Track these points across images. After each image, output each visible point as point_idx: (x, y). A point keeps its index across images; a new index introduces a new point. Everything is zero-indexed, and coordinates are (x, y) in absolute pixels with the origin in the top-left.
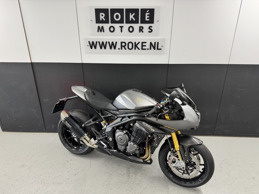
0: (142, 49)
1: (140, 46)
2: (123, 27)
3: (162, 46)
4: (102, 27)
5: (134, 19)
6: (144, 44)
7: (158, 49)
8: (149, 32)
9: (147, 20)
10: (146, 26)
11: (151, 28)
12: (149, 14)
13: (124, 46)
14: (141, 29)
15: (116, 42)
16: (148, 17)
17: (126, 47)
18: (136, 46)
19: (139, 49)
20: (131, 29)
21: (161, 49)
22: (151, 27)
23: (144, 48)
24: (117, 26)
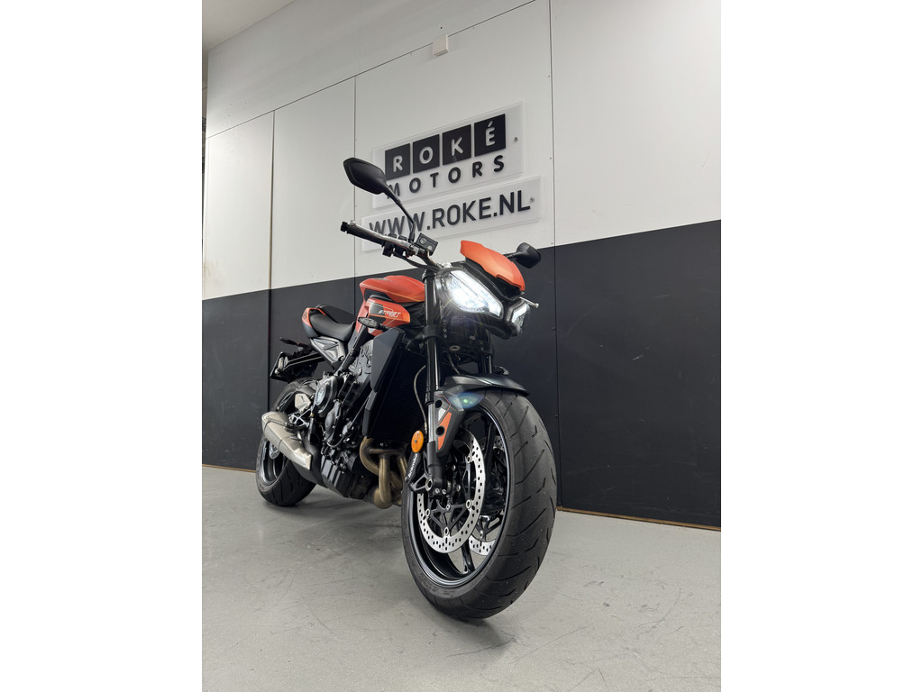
0: (482, 217)
1: (475, 211)
2: (437, 174)
3: (532, 200)
4: (397, 185)
5: (461, 151)
6: (485, 204)
7: (520, 209)
8: (496, 170)
9: (489, 143)
10: (488, 160)
11: (500, 160)
12: (493, 129)
13: (440, 220)
14: (477, 170)
15: (423, 213)
16: (492, 136)
17: (445, 220)
18: (467, 212)
19: (473, 219)
20: (455, 176)
21: (528, 208)
22: (501, 157)
23: (485, 213)
24: (425, 177)
